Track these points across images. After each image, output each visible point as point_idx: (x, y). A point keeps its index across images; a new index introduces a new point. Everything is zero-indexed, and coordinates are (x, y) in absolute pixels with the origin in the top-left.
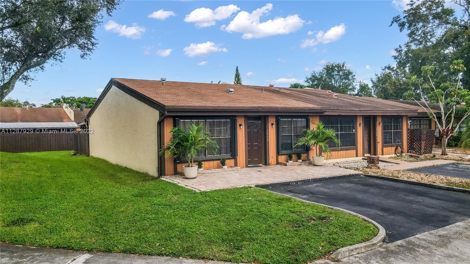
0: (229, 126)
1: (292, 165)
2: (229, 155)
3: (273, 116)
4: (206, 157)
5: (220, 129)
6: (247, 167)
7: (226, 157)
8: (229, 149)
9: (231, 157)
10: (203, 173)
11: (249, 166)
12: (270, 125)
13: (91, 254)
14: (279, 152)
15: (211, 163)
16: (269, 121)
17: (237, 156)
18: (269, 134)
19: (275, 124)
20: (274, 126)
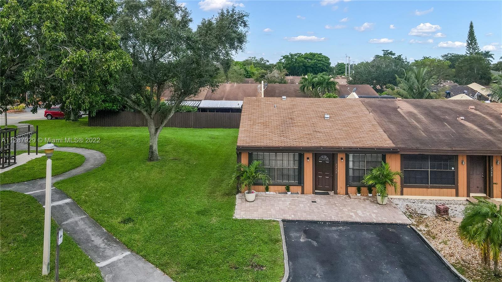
2: (296, 182)
3: (343, 152)
4: (275, 182)
6: (313, 192)
7: (293, 184)
8: (297, 178)
10: (267, 196)
11: (316, 191)
12: (339, 159)
13: (131, 252)
14: (347, 184)
15: (280, 188)
16: (338, 156)
17: (304, 184)
18: (337, 167)
19: (344, 159)
20: (344, 161)
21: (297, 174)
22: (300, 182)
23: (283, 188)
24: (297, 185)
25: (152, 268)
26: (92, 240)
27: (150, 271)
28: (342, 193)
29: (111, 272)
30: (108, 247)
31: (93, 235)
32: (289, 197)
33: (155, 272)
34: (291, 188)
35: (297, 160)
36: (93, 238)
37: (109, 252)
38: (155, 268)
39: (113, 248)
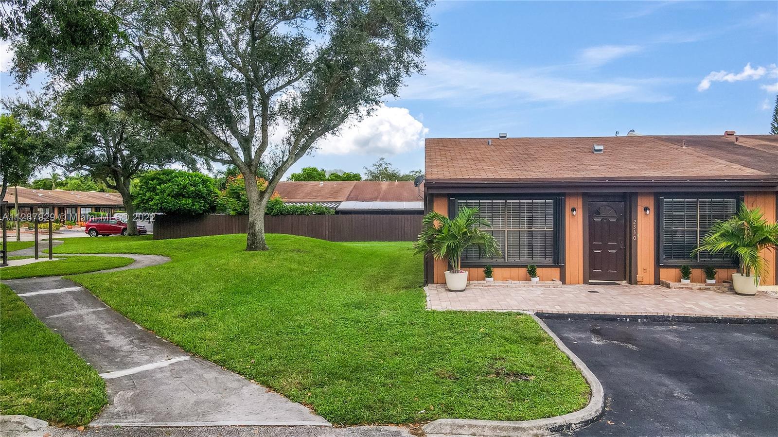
0: (551, 211)
1: (683, 288)
2: (549, 260)
3: (649, 194)
4: (505, 261)
5: (532, 216)
6: (585, 282)
7: (542, 263)
8: (549, 250)
9: (553, 263)
10: (489, 285)
11: (590, 281)
12: (640, 210)
13: (191, 357)
14: (659, 262)
15: (515, 271)
16: (639, 203)
17: (564, 262)
18: (637, 227)
19: (652, 208)
20: (651, 213)
21: (549, 242)
22: (558, 260)
23: (523, 271)
24: (552, 264)
25: (239, 380)
26: (106, 339)
27: (235, 385)
28: (646, 281)
29: (133, 386)
30: (140, 350)
31: (110, 333)
32: (537, 286)
33: (244, 387)
34: (539, 271)
35: (551, 214)
36: (108, 338)
37: (136, 357)
38: (247, 381)
39: (151, 352)
